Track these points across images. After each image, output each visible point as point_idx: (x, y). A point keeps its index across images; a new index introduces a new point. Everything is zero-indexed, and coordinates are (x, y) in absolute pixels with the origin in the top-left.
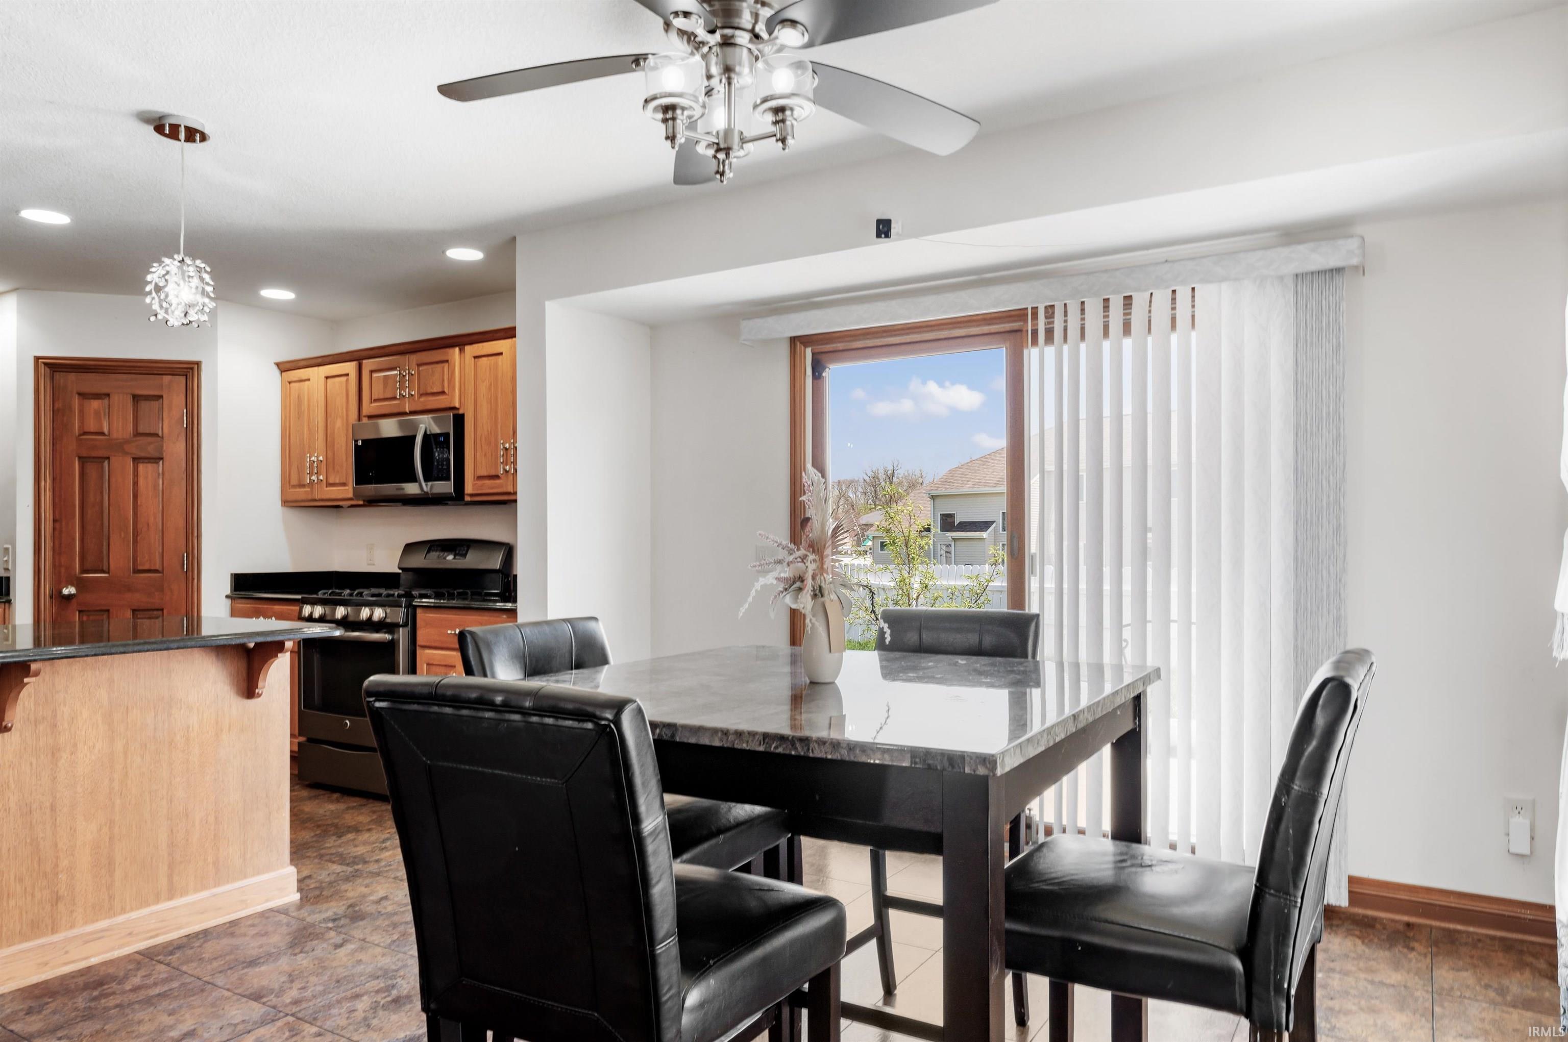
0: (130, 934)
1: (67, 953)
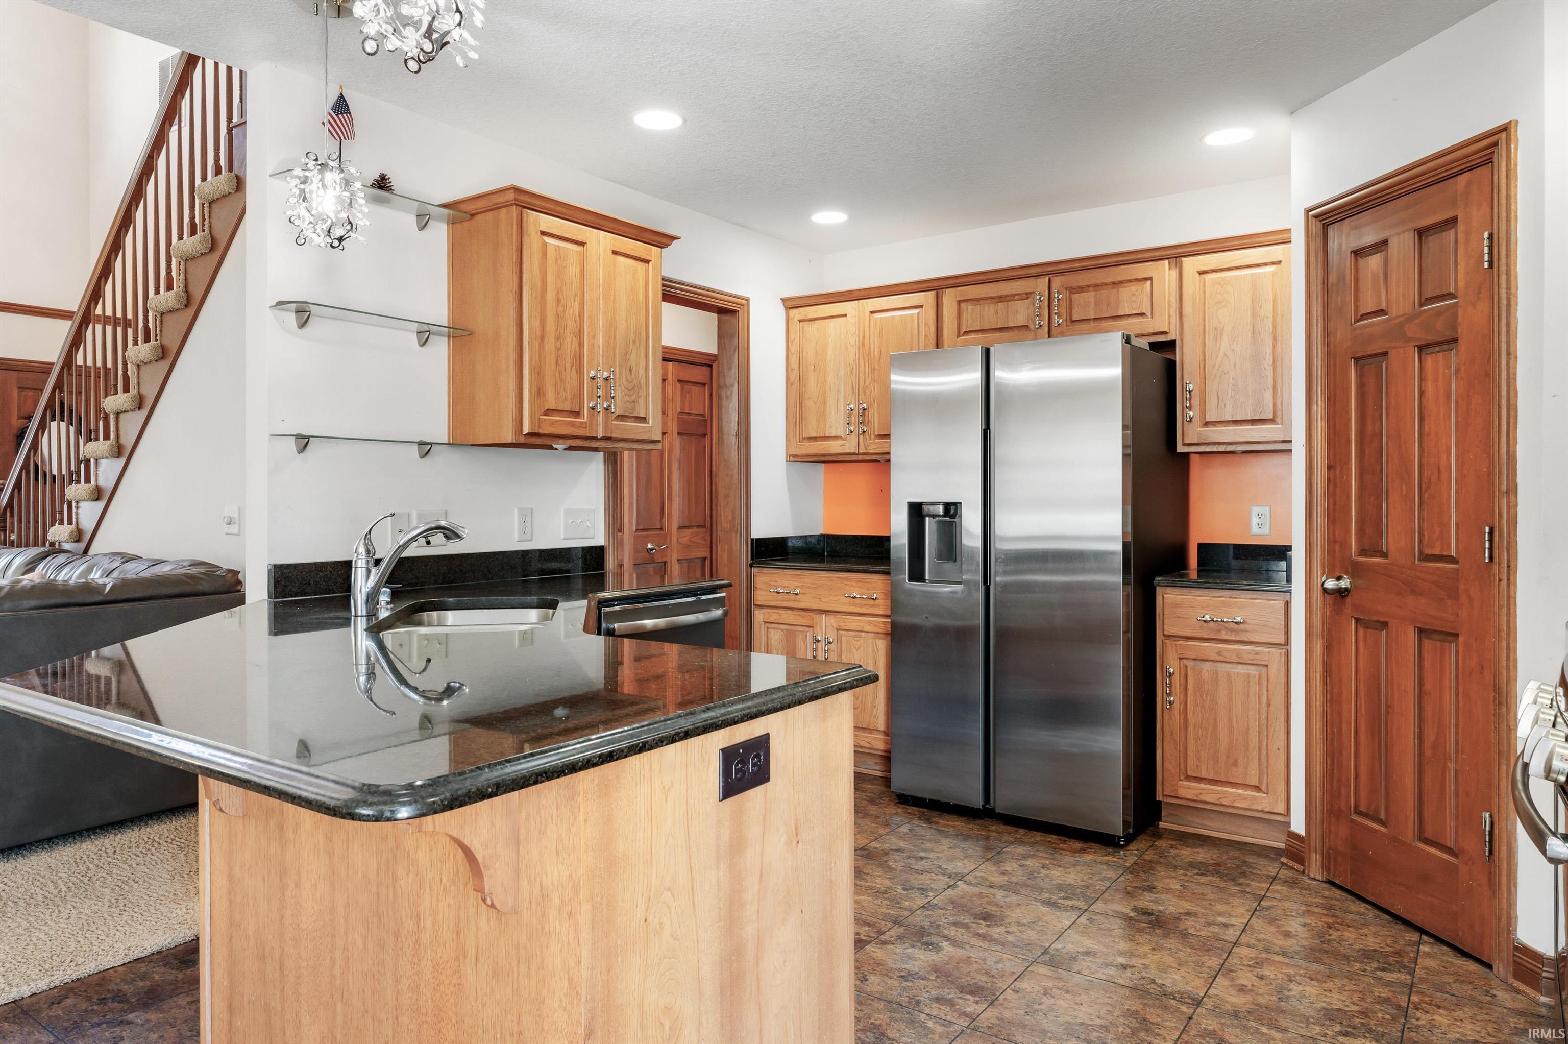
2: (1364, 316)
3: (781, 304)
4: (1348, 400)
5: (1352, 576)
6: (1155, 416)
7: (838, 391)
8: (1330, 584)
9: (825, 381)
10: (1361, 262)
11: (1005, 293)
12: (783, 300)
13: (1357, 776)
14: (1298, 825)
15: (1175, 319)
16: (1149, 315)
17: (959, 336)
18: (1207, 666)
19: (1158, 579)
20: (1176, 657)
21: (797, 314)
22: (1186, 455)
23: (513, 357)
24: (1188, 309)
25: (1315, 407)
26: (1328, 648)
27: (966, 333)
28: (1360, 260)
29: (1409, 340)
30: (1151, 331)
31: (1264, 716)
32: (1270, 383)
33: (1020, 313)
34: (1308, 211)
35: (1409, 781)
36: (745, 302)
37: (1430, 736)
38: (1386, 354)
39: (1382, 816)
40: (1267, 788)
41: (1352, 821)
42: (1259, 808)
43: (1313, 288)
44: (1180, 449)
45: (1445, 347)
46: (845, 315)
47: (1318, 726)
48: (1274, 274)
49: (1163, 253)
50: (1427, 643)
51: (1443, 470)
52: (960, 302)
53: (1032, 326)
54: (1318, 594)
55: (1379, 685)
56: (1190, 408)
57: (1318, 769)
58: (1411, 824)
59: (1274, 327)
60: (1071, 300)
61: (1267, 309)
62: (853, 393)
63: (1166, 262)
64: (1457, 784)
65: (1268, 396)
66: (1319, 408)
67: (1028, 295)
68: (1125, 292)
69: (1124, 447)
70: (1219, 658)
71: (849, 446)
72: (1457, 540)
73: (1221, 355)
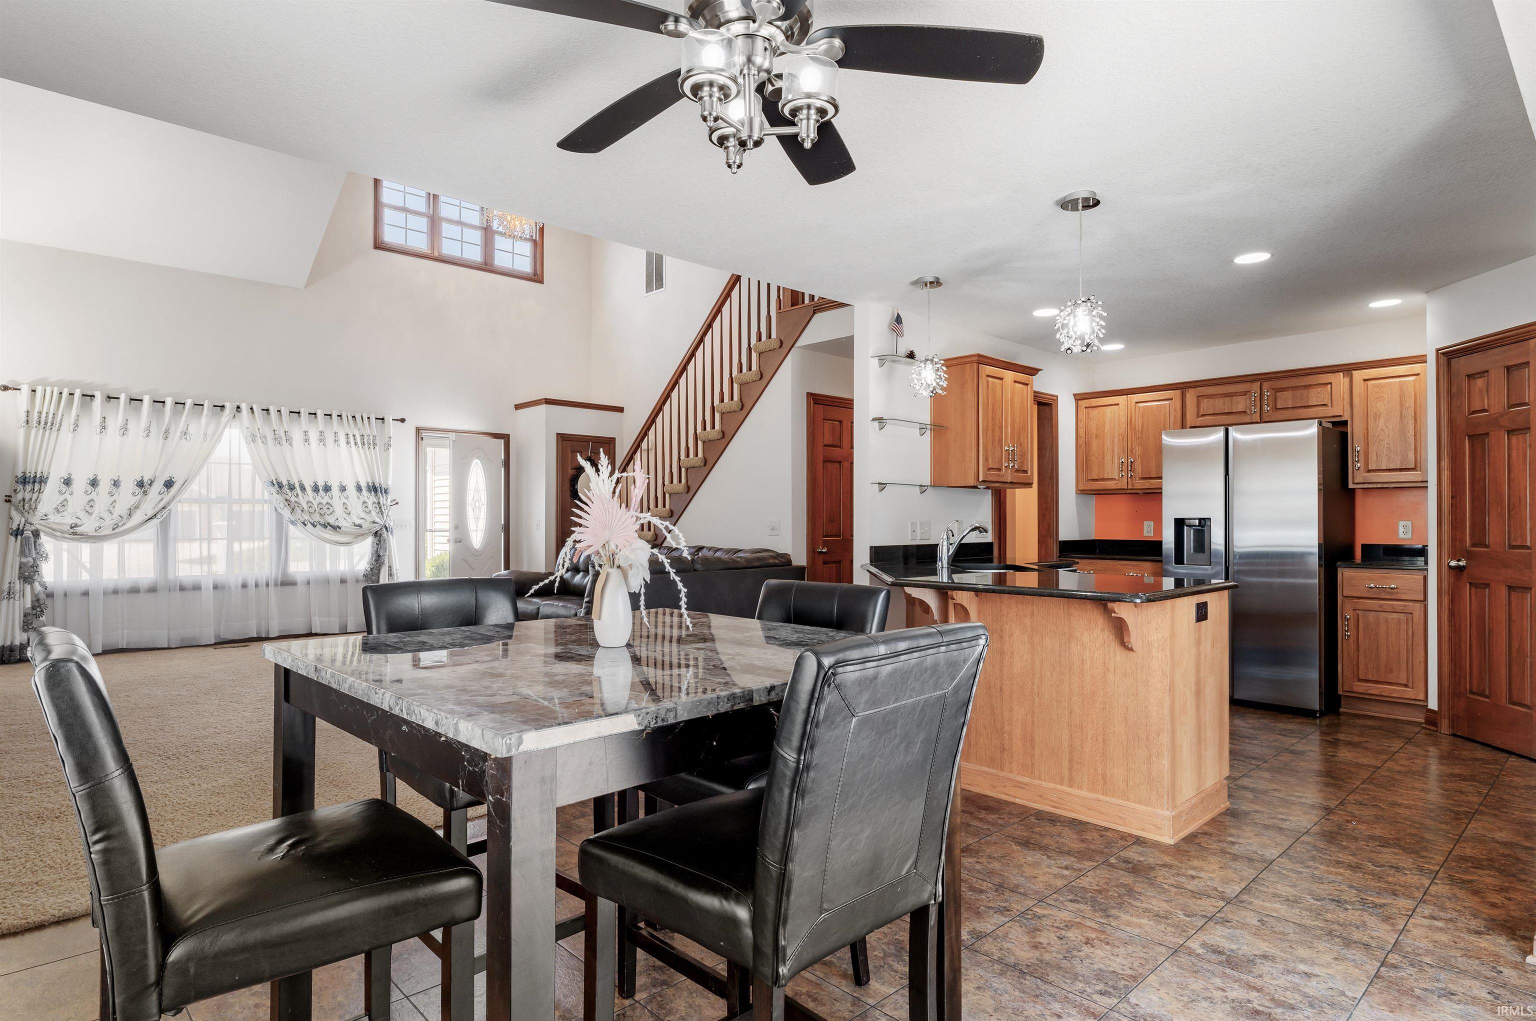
0: (1041, 796)
1: (1005, 786)
2: (1474, 412)
3: (1073, 397)
4: (1464, 459)
5: (1467, 559)
6: (1335, 466)
7: (1113, 451)
8: (1453, 563)
9: (1103, 445)
10: (1472, 381)
11: (1230, 391)
12: (1074, 395)
13: (1471, 672)
14: (1433, 704)
15: (1347, 408)
16: (1330, 405)
17: (1198, 417)
18: (1371, 615)
19: (1339, 563)
20: (1351, 609)
21: (1084, 403)
22: (1353, 490)
23: (974, 442)
24: (1356, 401)
25: (1443, 463)
26: (1452, 601)
27: (1203, 415)
28: (1471, 380)
29: (1501, 427)
30: (1331, 415)
31: (1410, 643)
32: (1413, 447)
33: (1240, 404)
34: (1438, 350)
35: (1503, 671)
36: (1055, 398)
37: (1515, 645)
38: (1488, 434)
39: (1487, 693)
40: (1413, 684)
41: (1468, 698)
42: (1408, 697)
43: (1442, 395)
44: (1351, 486)
45: (1524, 432)
46: (1118, 404)
47: (1446, 646)
48: (1415, 381)
49: (1340, 368)
50: (1513, 594)
51: (1522, 498)
52: (1198, 396)
53: (1249, 412)
54: (1445, 570)
55: (1484, 619)
56: (1358, 462)
57: (1446, 670)
58: (1504, 694)
59: (1415, 413)
60: (1276, 396)
61: (1410, 402)
62: (1124, 452)
63: (1342, 374)
64: (1531, 670)
65: (1411, 456)
66: (1445, 463)
67: (1245, 393)
68: (1313, 392)
69: (1319, 485)
70: (1380, 609)
71: (1123, 484)
72: (1531, 537)
73: (1379, 429)
